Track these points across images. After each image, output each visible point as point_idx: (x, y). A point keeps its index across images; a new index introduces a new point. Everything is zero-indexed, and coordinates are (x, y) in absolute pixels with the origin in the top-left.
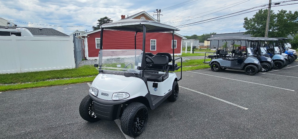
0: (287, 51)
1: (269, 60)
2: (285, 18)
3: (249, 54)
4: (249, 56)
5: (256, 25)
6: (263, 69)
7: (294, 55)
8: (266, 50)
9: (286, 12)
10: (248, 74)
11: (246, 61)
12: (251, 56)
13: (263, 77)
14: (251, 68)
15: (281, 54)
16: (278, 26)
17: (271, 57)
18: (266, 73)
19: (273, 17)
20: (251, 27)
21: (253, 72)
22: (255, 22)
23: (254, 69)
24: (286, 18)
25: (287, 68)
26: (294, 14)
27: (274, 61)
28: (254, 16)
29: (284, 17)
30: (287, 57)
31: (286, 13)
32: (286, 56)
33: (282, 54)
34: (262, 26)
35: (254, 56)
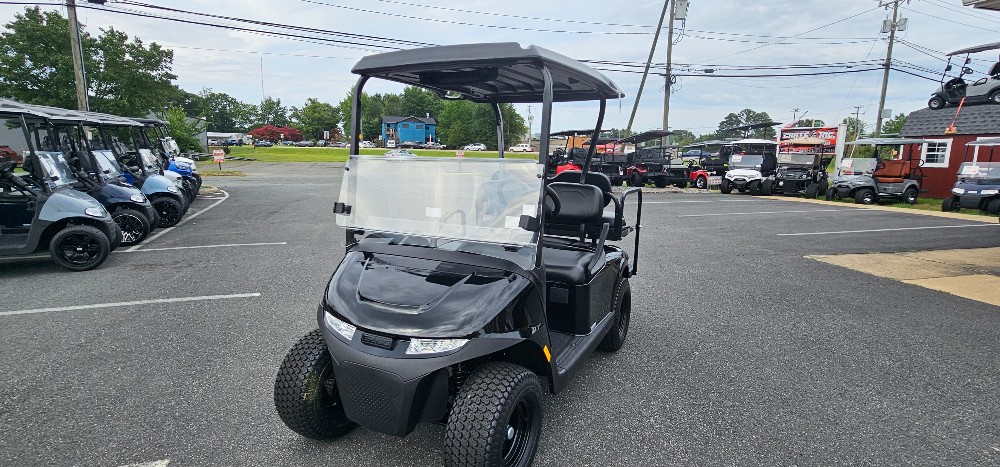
0: (172, 163)
1: (137, 196)
2: (128, 57)
3: (56, 178)
4: (55, 189)
5: (29, 63)
6: (126, 236)
7: (194, 175)
8: (113, 159)
9: (126, 38)
10: (72, 266)
11: (49, 214)
12: (65, 187)
13: (136, 267)
14: (80, 238)
15: (162, 174)
16: (112, 80)
17: (138, 184)
18: (138, 246)
19: (88, 44)
20: (10, 71)
21: (92, 254)
22: (21, 51)
23: (94, 240)
24: (131, 59)
25: (190, 218)
26: (151, 50)
27: (150, 197)
28: (8, 27)
29: (124, 53)
30: (181, 181)
31: (127, 42)
32: (179, 178)
33: (165, 172)
34: (51, 74)
35: (76, 187)
